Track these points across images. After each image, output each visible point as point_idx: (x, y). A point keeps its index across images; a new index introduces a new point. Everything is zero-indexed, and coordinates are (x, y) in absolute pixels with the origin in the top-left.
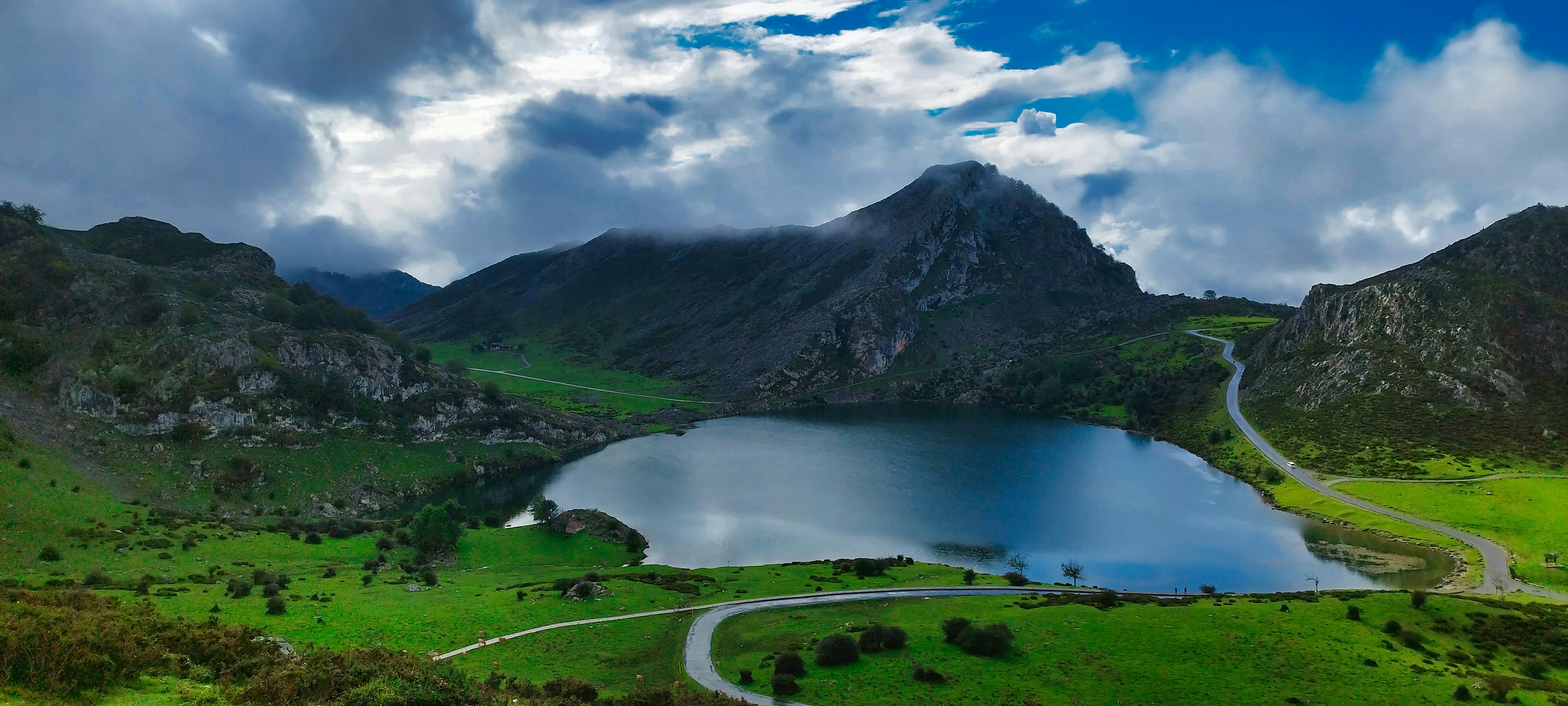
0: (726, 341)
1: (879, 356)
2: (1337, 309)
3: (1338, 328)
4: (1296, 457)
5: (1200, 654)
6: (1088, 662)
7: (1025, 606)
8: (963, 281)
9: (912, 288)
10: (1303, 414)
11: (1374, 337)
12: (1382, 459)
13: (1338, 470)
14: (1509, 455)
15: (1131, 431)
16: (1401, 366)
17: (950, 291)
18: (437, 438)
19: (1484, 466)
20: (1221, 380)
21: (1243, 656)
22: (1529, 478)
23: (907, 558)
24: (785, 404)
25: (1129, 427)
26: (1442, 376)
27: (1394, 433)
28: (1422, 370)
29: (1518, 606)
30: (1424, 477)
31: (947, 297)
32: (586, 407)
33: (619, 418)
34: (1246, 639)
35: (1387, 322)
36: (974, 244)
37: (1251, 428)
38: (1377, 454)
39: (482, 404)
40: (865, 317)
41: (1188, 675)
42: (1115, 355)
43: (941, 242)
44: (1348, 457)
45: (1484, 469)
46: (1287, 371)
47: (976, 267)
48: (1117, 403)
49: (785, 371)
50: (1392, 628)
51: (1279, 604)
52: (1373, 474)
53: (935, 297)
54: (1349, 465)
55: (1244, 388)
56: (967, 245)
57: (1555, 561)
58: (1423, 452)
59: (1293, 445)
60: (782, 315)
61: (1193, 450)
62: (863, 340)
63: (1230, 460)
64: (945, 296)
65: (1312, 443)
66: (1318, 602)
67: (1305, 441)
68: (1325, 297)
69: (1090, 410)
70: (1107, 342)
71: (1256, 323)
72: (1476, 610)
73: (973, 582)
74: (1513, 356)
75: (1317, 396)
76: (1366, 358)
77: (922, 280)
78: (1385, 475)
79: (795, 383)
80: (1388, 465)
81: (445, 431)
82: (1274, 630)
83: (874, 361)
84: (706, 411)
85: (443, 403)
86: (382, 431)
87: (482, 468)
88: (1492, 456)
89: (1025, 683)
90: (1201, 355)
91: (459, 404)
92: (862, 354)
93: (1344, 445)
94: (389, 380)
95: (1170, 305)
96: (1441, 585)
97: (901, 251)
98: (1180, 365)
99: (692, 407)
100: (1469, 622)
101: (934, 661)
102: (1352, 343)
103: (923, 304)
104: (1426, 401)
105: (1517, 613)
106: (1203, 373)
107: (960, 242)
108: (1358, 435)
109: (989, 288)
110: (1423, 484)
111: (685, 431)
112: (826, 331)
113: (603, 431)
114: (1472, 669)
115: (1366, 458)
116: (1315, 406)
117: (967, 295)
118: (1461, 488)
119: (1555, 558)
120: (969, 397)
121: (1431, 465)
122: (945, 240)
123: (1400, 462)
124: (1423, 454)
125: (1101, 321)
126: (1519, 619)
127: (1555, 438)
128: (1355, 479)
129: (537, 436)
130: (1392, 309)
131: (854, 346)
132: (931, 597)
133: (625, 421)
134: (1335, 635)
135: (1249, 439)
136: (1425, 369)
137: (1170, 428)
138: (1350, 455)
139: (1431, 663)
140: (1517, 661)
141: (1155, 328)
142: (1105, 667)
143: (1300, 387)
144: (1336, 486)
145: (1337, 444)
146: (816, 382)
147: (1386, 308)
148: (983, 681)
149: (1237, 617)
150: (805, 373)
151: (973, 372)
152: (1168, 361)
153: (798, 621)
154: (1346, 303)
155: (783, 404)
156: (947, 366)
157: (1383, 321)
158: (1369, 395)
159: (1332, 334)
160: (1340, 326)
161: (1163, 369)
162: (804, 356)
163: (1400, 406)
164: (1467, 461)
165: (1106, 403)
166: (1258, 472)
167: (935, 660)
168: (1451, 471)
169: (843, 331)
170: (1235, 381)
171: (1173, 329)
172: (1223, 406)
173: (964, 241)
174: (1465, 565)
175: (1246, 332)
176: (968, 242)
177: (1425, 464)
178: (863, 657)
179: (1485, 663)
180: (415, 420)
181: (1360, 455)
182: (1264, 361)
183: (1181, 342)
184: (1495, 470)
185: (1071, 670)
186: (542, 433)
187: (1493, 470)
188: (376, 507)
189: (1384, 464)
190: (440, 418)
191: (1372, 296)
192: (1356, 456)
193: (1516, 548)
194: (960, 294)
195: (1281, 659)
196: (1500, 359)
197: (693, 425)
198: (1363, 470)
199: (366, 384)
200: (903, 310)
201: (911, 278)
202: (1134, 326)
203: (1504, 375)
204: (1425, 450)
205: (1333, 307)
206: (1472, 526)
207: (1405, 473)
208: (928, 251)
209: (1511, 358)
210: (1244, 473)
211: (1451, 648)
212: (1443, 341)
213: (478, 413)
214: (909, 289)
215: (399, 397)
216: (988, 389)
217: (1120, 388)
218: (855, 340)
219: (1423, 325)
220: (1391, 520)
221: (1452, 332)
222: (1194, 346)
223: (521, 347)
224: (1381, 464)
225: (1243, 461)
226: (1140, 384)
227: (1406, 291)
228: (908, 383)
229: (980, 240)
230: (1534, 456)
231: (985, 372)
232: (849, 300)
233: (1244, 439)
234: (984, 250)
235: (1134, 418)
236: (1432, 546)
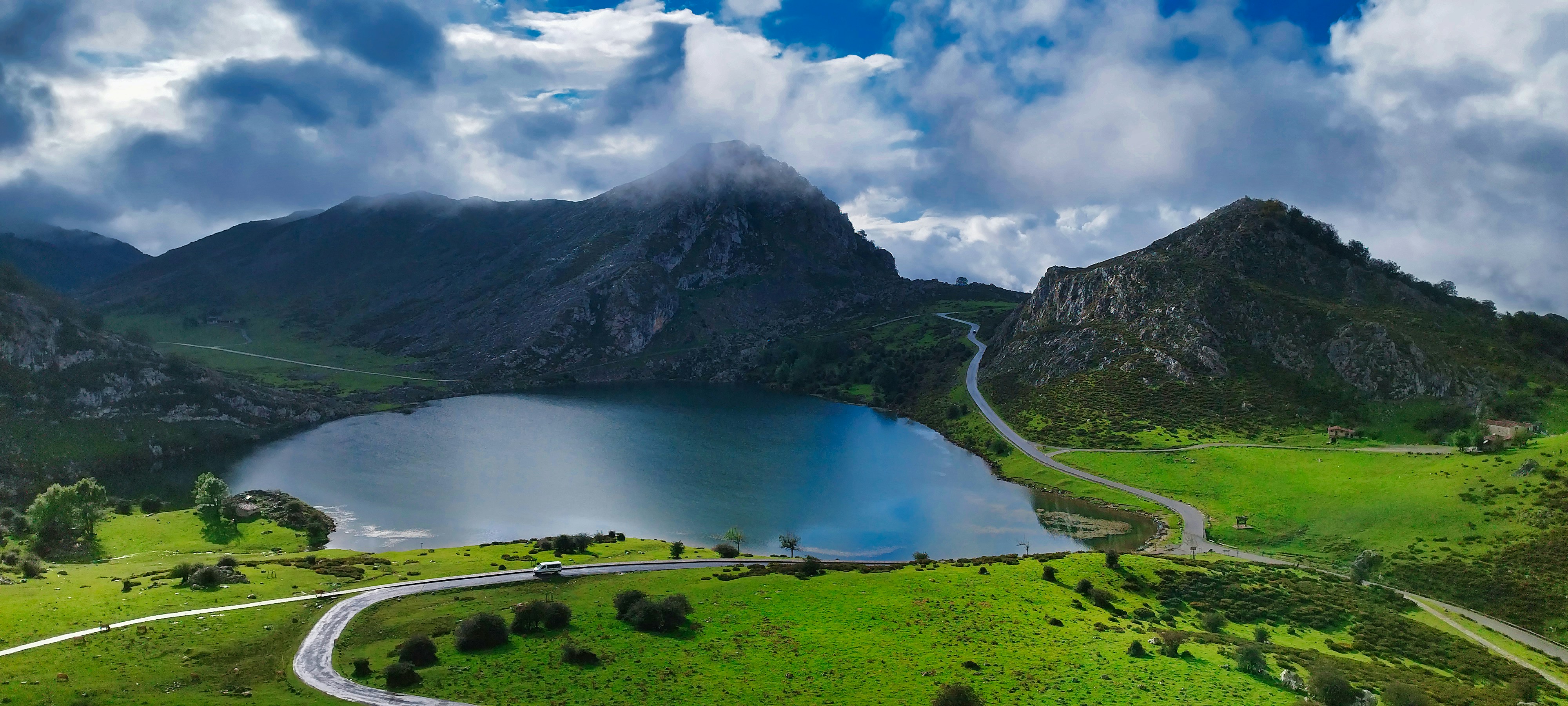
0: (473, 316)
1: (635, 334)
2: (1069, 290)
3: (1068, 308)
4: (1024, 430)
5: (888, 619)
6: (767, 633)
7: (723, 578)
8: (725, 261)
9: (673, 266)
10: (1033, 389)
11: (1100, 316)
12: (1102, 431)
13: (1061, 442)
14: (1213, 426)
15: (877, 408)
16: (1122, 343)
17: (712, 270)
18: (104, 414)
19: (1189, 436)
20: (964, 360)
21: (931, 620)
22: (1228, 447)
23: (618, 534)
24: (532, 383)
25: (875, 404)
26: (1157, 352)
27: (1113, 406)
28: (1140, 347)
29: (1204, 564)
30: (1138, 447)
31: (709, 276)
32: (306, 384)
33: (340, 395)
34: (938, 602)
35: (1112, 302)
36: (737, 224)
37: (985, 403)
38: (1097, 426)
39: (163, 376)
40: (621, 293)
41: (869, 642)
42: (868, 336)
43: (704, 219)
44: (1071, 429)
45: (1190, 439)
46: (1022, 349)
47: (739, 247)
48: (867, 382)
49: (533, 348)
50: (1085, 588)
51: (979, 568)
52: (1092, 445)
53: (696, 276)
54: (1071, 437)
55: (983, 366)
56: (730, 224)
57: (1245, 523)
58: (1137, 424)
59: (1022, 419)
60: (534, 290)
61: (932, 426)
62: (618, 317)
63: (964, 434)
64: (707, 276)
65: (1039, 417)
66: (1018, 564)
67: (1032, 414)
68: (1059, 279)
69: (841, 389)
70: (861, 324)
71: (1000, 307)
72: (1165, 568)
73: (680, 556)
74: (1219, 335)
75: (1047, 372)
76: (1092, 336)
77: (683, 259)
78: (1102, 445)
79: (544, 361)
80: (1106, 436)
81: (115, 405)
82: (968, 593)
83: (629, 339)
84: (441, 389)
85: (112, 374)
86: (30, 405)
87: (160, 450)
88: (1198, 427)
89: (690, 659)
90: (948, 337)
91: (134, 376)
92: (617, 332)
93: (1068, 418)
94: (43, 347)
95: (923, 289)
96: (1143, 548)
97: (662, 227)
98: (928, 346)
99: (427, 385)
100: (1157, 579)
101: (594, 640)
102: (1080, 322)
103: (684, 283)
104: (1142, 376)
105: (1203, 570)
106: (948, 354)
107: (723, 221)
108: (1081, 408)
109: (751, 269)
110: (1135, 454)
111: (413, 409)
112: (580, 307)
113: (317, 409)
114: (1155, 625)
115: (1086, 430)
116: (1044, 381)
117: (729, 274)
118: (1169, 458)
119: (1245, 519)
120: (725, 376)
121: (1145, 436)
122: (708, 218)
123: (1116, 434)
124: (1138, 426)
125: (858, 303)
126: (1204, 575)
127: (1252, 410)
128: (1076, 450)
129: (232, 413)
130: (1116, 290)
131: (609, 323)
132: (627, 572)
133: (346, 399)
134: (1027, 596)
135: (983, 414)
136: (1142, 346)
137: (913, 404)
138: (1072, 427)
139: (1116, 621)
140: (1199, 616)
141: (908, 311)
142: (784, 637)
143: (1032, 364)
144: (1058, 457)
145: (1062, 417)
146: (567, 360)
147: (1111, 289)
148: (642, 659)
149: (934, 581)
150: (556, 351)
151: (731, 352)
152: (917, 342)
153: (463, 603)
154: (1076, 284)
155: (530, 382)
156: (706, 346)
157: (1108, 301)
158: (1093, 370)
159: (1063, 314)
160: (1071, 306)
161: (912, 350)
162: (554, 332)
163: (1119, 381)
164: (1176, 432)
165: (856, 381)
166: (988, 444)
167: (597, 638)
168: (1161, 441)
169: (599, 307)
170: (977, 359)
171: (924, 311)
172: (963, 383)
173: (727, 220)
174: (1166, 529)
175: (991, 315)
176: (731, 221)
177: (1139, 434)
178: (514, 638)
179: (1170, 620)
180: (75, 393)
181: (1082, 427)
182: (1003, 341)
183: (931, 324)
184: (1199, 440)
185: (747, 642)
186: (240, 409)
187: (1197, 440)
188: (13, 492)
189: (1102, 435)
190: (109, 391)
191: (1099, 278)
192: (1078, 428)
193: (1212, 512)
194: (722, 274)
195: (969, 623)
196: (1207, 337)
197: (424, 404)
198: (1084, 442)
199: (11, 351)
200: (662, 287)
201: (673, 256)
202: (888, 308)
203: (1211, 351)
204: (1140, 422)
205: (1065, 288)
206: (1176, 492)
207: (1120, 444)
208: (689, 228)
209: (1217, 336)
210: (977, 446)
211: (1139, 606)
212: (1159, 319)
213: (158, 387)
214: (670, 267)
215: (55, 366)
216: (745, 368)
217: (871, 367)
218: (610, 318)
219: (1143, 304)
220: (1103, 488)
221: (1167, 311)
222: (943, 328)
223: (243, 322)
224: (1100, 436)
225: (975, 435)
226: (890, 363)
227: (1128, 273)
228: (665, 362)
229: (743, 220)
230: (1233, 428)
231: (743, 352)
232: (605, 275)
233: (979, 414)
234: (747, 230)
235: (881, 396)
236: (1139, 511)
